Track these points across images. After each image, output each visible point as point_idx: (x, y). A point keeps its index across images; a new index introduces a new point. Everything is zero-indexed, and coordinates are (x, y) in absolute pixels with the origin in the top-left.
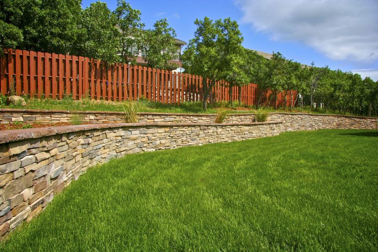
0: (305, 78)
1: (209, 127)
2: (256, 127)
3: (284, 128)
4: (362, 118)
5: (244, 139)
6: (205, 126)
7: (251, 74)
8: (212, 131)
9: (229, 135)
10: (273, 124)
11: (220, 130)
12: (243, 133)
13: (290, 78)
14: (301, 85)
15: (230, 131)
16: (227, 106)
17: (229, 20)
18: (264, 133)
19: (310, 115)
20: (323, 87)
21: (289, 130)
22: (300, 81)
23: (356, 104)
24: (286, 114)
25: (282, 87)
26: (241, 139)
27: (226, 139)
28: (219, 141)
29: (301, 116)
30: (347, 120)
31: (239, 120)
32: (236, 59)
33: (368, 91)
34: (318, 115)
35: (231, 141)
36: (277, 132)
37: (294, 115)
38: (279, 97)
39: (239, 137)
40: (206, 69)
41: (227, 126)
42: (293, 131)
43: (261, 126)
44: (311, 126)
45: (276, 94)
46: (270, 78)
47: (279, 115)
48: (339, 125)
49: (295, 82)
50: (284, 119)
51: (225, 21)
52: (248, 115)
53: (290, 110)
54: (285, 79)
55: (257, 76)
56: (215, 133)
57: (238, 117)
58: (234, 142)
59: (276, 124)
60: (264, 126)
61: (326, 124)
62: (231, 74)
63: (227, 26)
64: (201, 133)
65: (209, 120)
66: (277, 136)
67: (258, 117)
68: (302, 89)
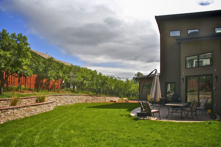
0: (67, 73)
1: (8, 110)
2: (39, 106)
3: (56, 104)
4: (98, 96)
5: (32, 115)
6: (5, 109)
7: (33, 68)
8: (10, 112)
9: (22, 113)
10: (49, 103)
11: (15, 111)
12: (31, 111)
13: (58, 73)
14: (65, 77)
15: (23, 111)
16: (17, 90)
17: (21, 35)
18: (44, 109)
19: (70, 95)
20: (77, 78)
21: (59, 105)
22: (64, 74)
23: (95, 87)
24: (56, 95)
25: (54, 78)
26: (30, 115)
27: (20, 116)
28: (15, 118)
29: (65, 96)
30: (91, 97)
31: (27, 101)
32: (26, 61)
33: (100, 81)
34: (75, 95)
35: (23, 117)
36: (52, 108)
37: (61, 95)
38: (51, 83)
39: (29, 114)
40: (3, 67)
41: (21, 108)
42: (61, 105)
43: (43, 105)
44: (71, 102)
45: (49, 81)
46: (47, 72)
47: (52, 96)
48: (86, 100)
49: (61, 75)
50: (55, 98)
51: (18, 35)
52: (33, 98)
53: (58, 92)
54: (56, 73)
55: (37, 69)
56: (13, 113)
57: (26, 100)
58: (25, 118)
59: (51, 103)
60: (44, 105)
61: (79, 100)
62: (21, 70)
63: (19, 39)
64: (2, 114)
65: (7, 103)
66: (52, 110)
67: (40, 99)
68: (66, 79)
